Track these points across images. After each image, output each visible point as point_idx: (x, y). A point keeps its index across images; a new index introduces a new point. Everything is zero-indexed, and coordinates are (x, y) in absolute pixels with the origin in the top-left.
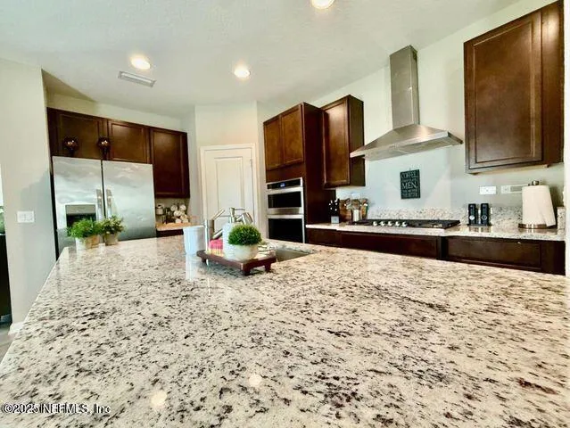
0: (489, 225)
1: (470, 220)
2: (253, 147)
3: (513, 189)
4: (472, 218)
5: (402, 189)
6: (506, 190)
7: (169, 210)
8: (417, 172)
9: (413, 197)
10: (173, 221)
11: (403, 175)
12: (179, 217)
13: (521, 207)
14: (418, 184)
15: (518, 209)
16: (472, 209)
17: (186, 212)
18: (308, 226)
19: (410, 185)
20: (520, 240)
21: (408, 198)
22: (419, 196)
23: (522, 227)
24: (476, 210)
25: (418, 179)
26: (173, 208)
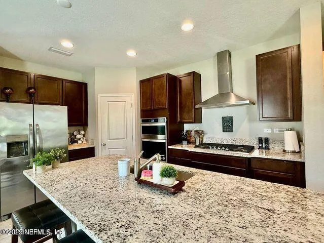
0: (269, 149)
1: (259, 146)
2: (133, 96)
3: (280, 131)
4: (261, 145)
5: (223, 127)
6: (276, 131)
7: (73, 134)
8: (231, 118)
9: (229, 131)
10: (76, 142)
11: (224, 118)
12: (79, 139)
13: (284, 140)
14: (232, 124)
15: (282, 142)
16: (260, 140)
17: (84, 135)
18: (169, 147)
19: (228, 125)
20: (285, 161)
21: (227, 132)
22: (232, 131)
23: (284, 151)
24: (262, 140)
25: (232, 121)
26: (75, 133)
